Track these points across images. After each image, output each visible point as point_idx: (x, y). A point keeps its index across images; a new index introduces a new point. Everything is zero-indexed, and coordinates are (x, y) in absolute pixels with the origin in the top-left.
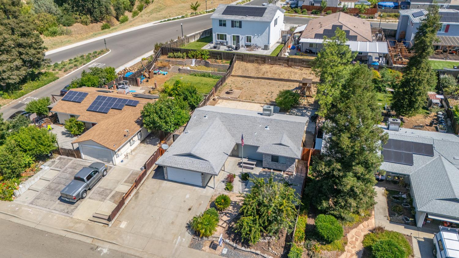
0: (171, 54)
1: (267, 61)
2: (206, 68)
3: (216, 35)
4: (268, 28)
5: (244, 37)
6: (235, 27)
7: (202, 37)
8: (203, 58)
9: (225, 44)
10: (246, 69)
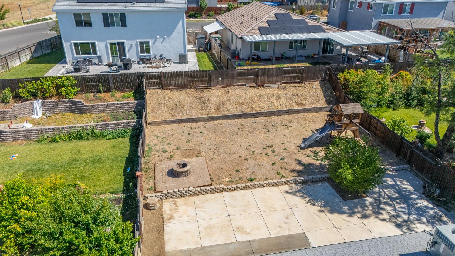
1: (214, 82)
2: (76, 115)
3: (71, 45)
4: (181, 22)
5: (134, 43)
6: (113, 25)
7: (35, 56)
8: (64, 94)
9: (96, 61)
10: (176, 105)
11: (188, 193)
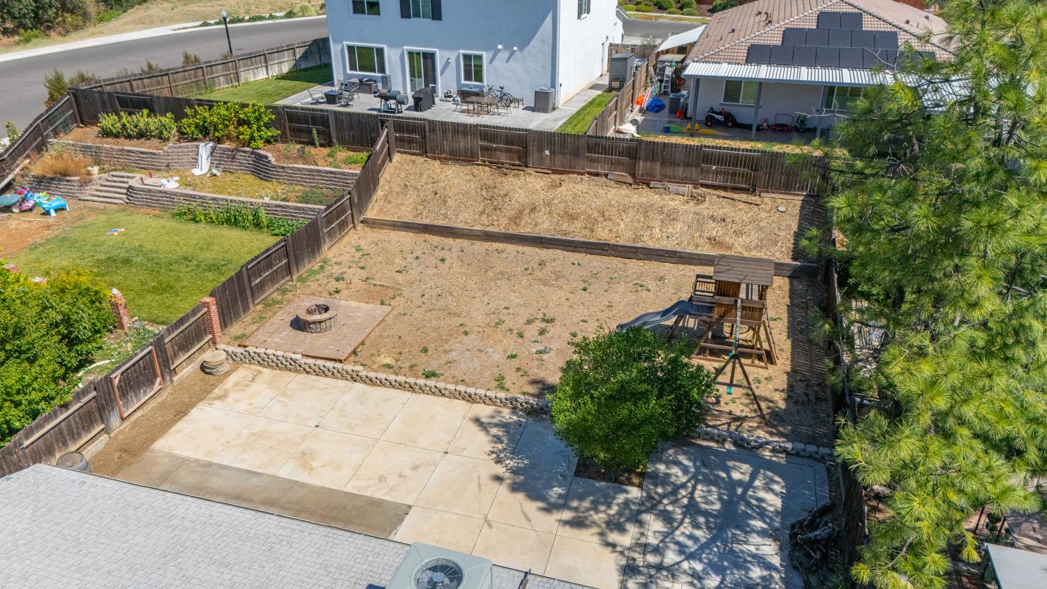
0: (108, 121)
1: (533, 157)
2: (258, 181)
3: (342, 50)
5: (452, 55)
6: (417, 15)
7: (303, 66)
8: (246, 137)
9: (378, 86)
10: (436, 194)
11: (291, 364)
